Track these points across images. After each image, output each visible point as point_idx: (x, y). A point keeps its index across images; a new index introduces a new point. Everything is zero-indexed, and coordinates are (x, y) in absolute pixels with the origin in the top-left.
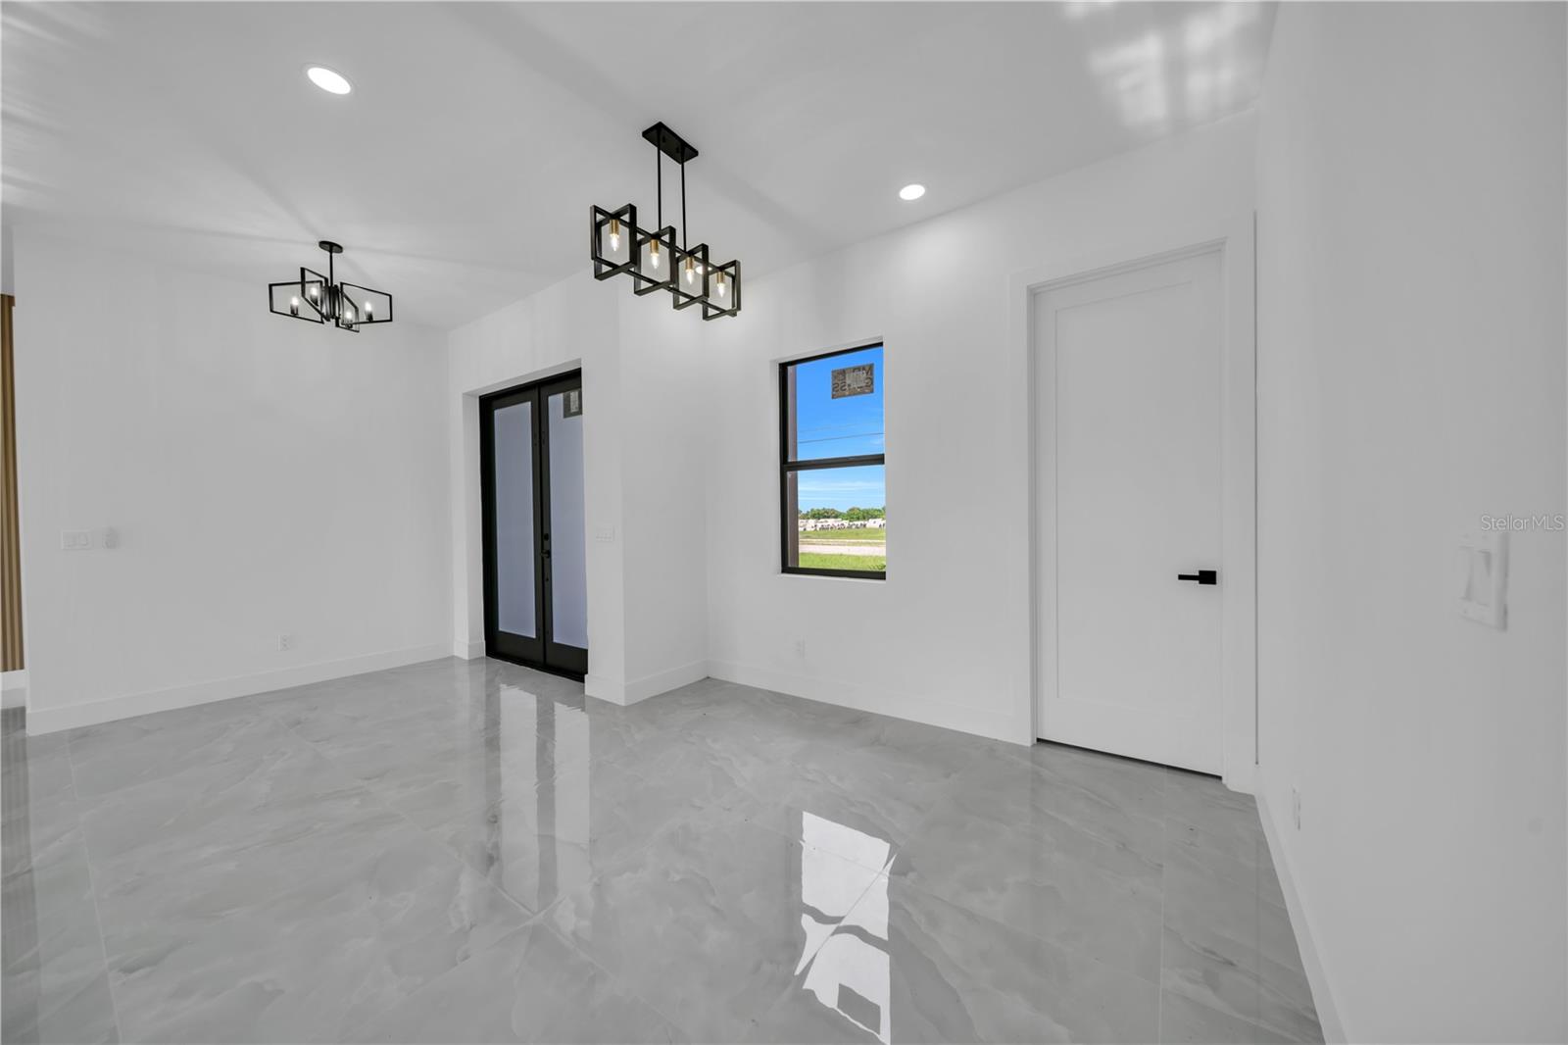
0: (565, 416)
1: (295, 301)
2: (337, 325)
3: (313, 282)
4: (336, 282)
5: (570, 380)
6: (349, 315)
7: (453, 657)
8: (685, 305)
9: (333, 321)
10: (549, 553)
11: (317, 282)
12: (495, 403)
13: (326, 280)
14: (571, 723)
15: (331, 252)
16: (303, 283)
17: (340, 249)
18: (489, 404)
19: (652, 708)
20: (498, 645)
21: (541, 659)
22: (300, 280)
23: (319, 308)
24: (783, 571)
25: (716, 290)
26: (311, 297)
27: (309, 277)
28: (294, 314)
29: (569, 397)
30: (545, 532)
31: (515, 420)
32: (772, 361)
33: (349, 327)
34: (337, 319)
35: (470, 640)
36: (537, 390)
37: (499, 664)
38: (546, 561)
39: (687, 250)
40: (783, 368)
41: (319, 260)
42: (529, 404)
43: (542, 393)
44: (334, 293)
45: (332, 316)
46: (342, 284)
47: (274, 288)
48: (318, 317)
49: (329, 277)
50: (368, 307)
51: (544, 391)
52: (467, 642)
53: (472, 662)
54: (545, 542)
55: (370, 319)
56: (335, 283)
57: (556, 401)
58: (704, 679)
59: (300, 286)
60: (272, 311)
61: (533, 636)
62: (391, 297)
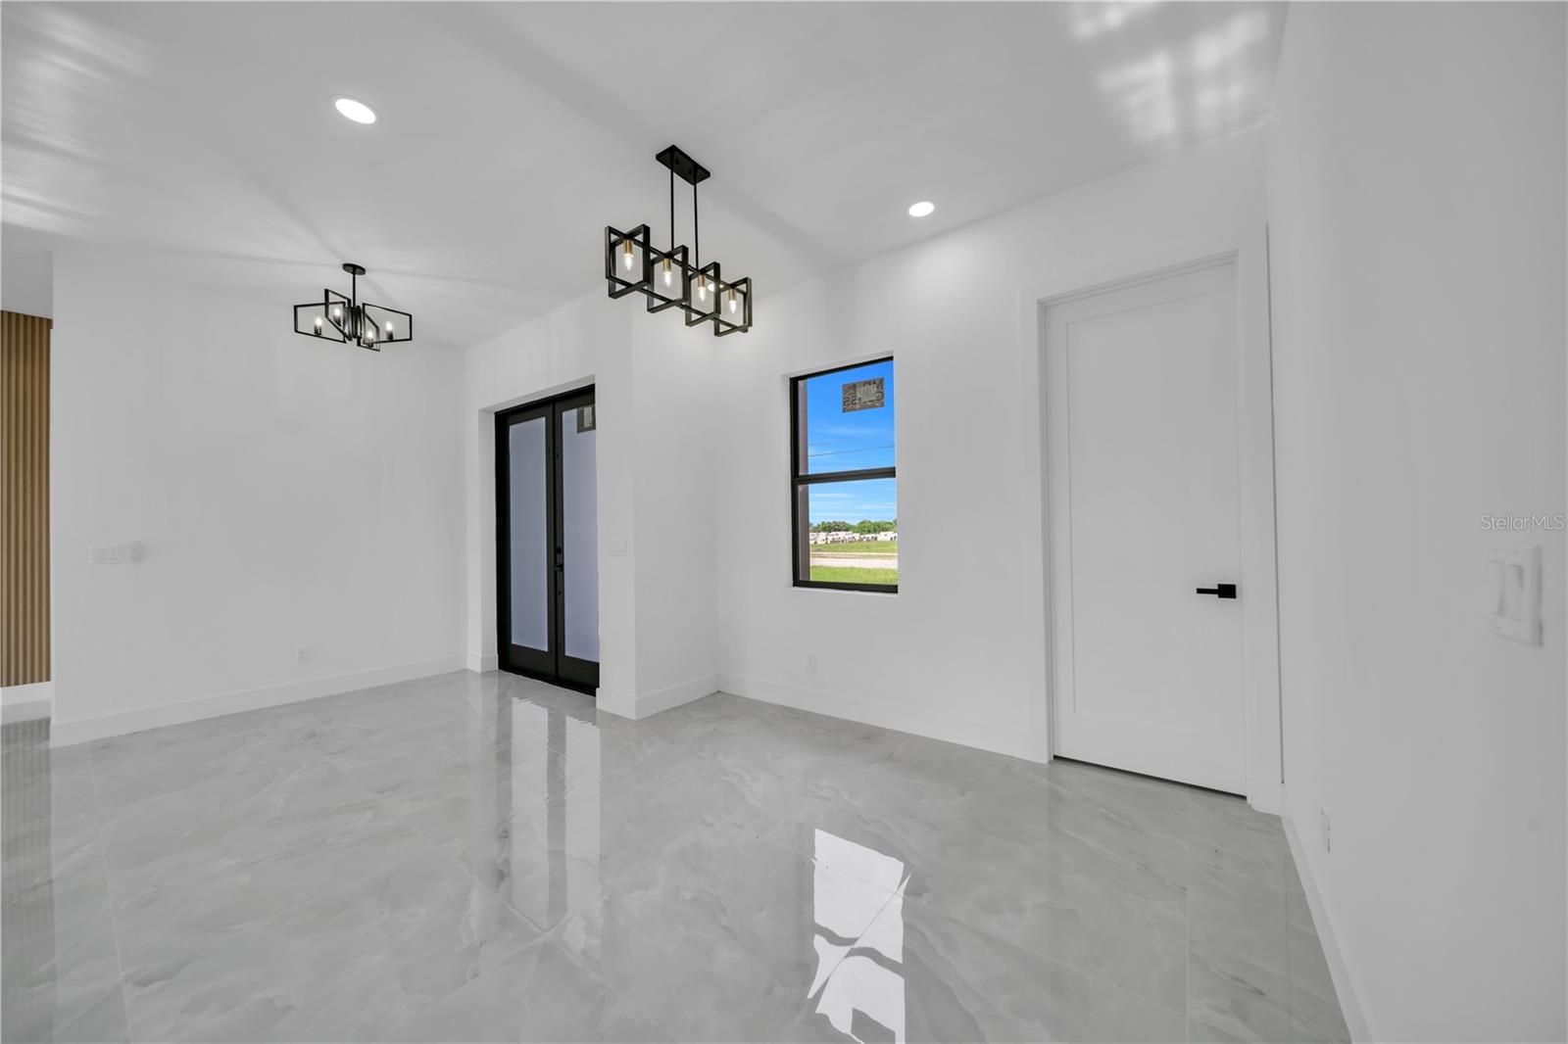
0: (578, 432)
1: (319, 322)
2: (359, 344)
3: (336, 303)
4: (359, 303)
5: (584, 396)
6: (370, 335)
7: (466, 670)
8: (697, 321)
9: (355, 340)
10: (562, 566)
11: (341, 303)
12: (511, 419)
13: (349, 301)
14: (582, 736)
15: (354, 273)
16: (327, 304)
17: (362, 271)
18: (504, 420)
19: (662, 722)
20: (511, 659)
21: (554, 674)
22: (323, 302)
23: (342, 328)
24: (794, 585)
25: (728, 307)
26: (334, 317)
27: (332, 298)
28: (318, 334)
29: (583, 412)
30: (559, 545)
31: (529, 436)
32: (783, 376)
33: (370, 346)
34: (359, 339)
35: (483, 654)
36: (551, 407)
37: (511, 677)
38: (559, 573)
39: (700, 268)
40: (794, 382)
41: (342, 282)
42: (543, 419)
43: (556, 410)
44: (356, 313)
45: (354, 335)
46: (364, 305)
47: (299, 309)
48: (341, 337)
49: (351, 298)
50: (389, 327)
51: (558, 406)
52: (480, 655)
53: (485, 674)
54: (558, 556)
55: (391, 338)
56: (357, 304)
57: (569, 417)
58: (716, 693)
59: (323, 307)
60: (296, 331)
61: (546, 649)
62: (411, 316)
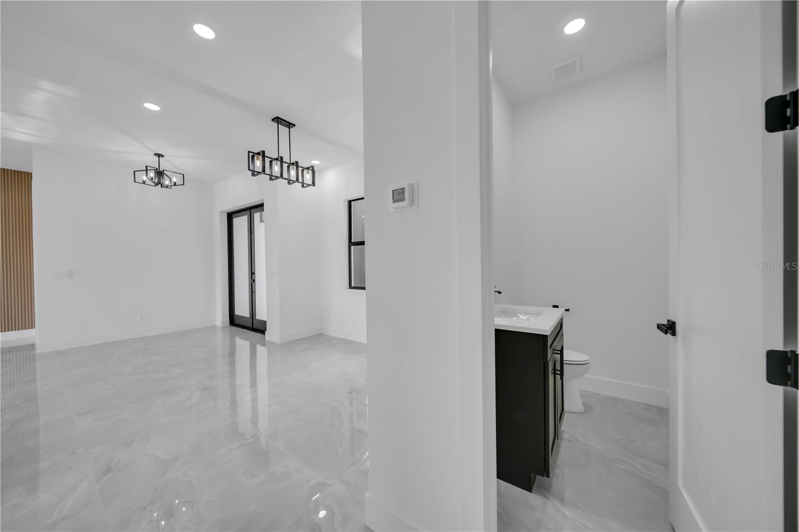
0: (260, 222)
1: (145, 178)
2: (162, 187)
3: (151, 170)
4: (161, 169)
5: (260, 207)
6: (167, 182)
7: (215, 326)
8: (292, 183)
9: (160, 185)
10: (254, 281)
11: (153, 170)
12: (234, 215)
13: (157, 169)
14: (261, 350)
15: (159, 157)
16: (147, 170)
17: (163, 156)
18: (230, 216)
19: (289, 346)
20: (234, 321)
21: (251, 326)
22: (145, 169)
23: (154, 181)
24: (350, 288)
25: (306, 178)
26: (150, 177)
27: (148, 168)
28: (144, 183)
29: (262, 213)
30: (253, 271)
31: (241, 223)
32: (344, 200)
33: (167, 187)
34: (162, 185)
35: (222, 319)
36: (249, 211)
37: (234, 328)
38: (253, 284)
39: (291, 162)
40: (350, 202)
41: (153, 162)
42: (246, 216)
43: (252, 213)
44: (160, 174)
45: (159, 183)
46: (163, 170)
47: (136, 172)
48: (154, 185)
49: (158, 168)
50: (174, 180)
51: (253, 211)
52: (221, 320)
53: (223, 328)
54: (253, 276)
55: (175, 184)
57: (257, 216)
58: (319, 334)
59: (145, 172)
60: (135, 182)
61: (248, 316)
62: (183, 175)
